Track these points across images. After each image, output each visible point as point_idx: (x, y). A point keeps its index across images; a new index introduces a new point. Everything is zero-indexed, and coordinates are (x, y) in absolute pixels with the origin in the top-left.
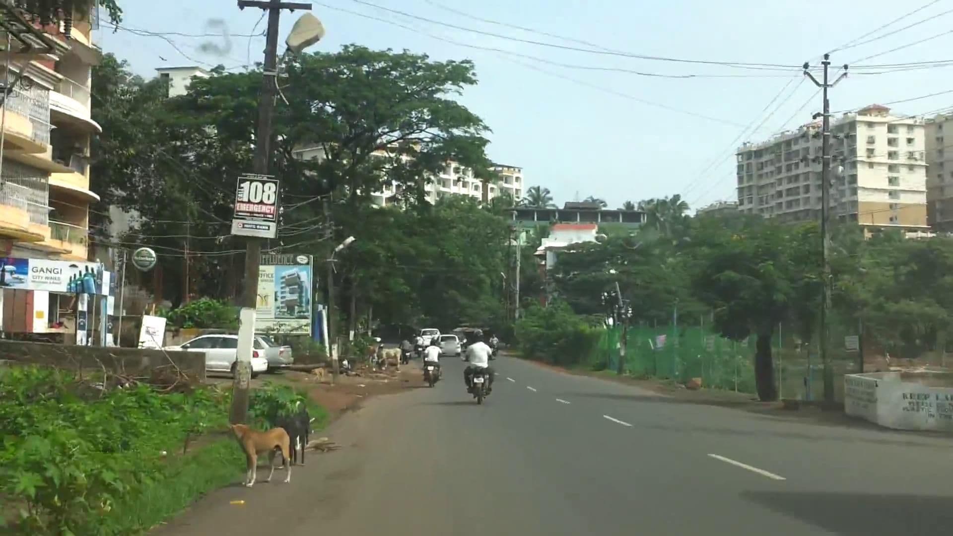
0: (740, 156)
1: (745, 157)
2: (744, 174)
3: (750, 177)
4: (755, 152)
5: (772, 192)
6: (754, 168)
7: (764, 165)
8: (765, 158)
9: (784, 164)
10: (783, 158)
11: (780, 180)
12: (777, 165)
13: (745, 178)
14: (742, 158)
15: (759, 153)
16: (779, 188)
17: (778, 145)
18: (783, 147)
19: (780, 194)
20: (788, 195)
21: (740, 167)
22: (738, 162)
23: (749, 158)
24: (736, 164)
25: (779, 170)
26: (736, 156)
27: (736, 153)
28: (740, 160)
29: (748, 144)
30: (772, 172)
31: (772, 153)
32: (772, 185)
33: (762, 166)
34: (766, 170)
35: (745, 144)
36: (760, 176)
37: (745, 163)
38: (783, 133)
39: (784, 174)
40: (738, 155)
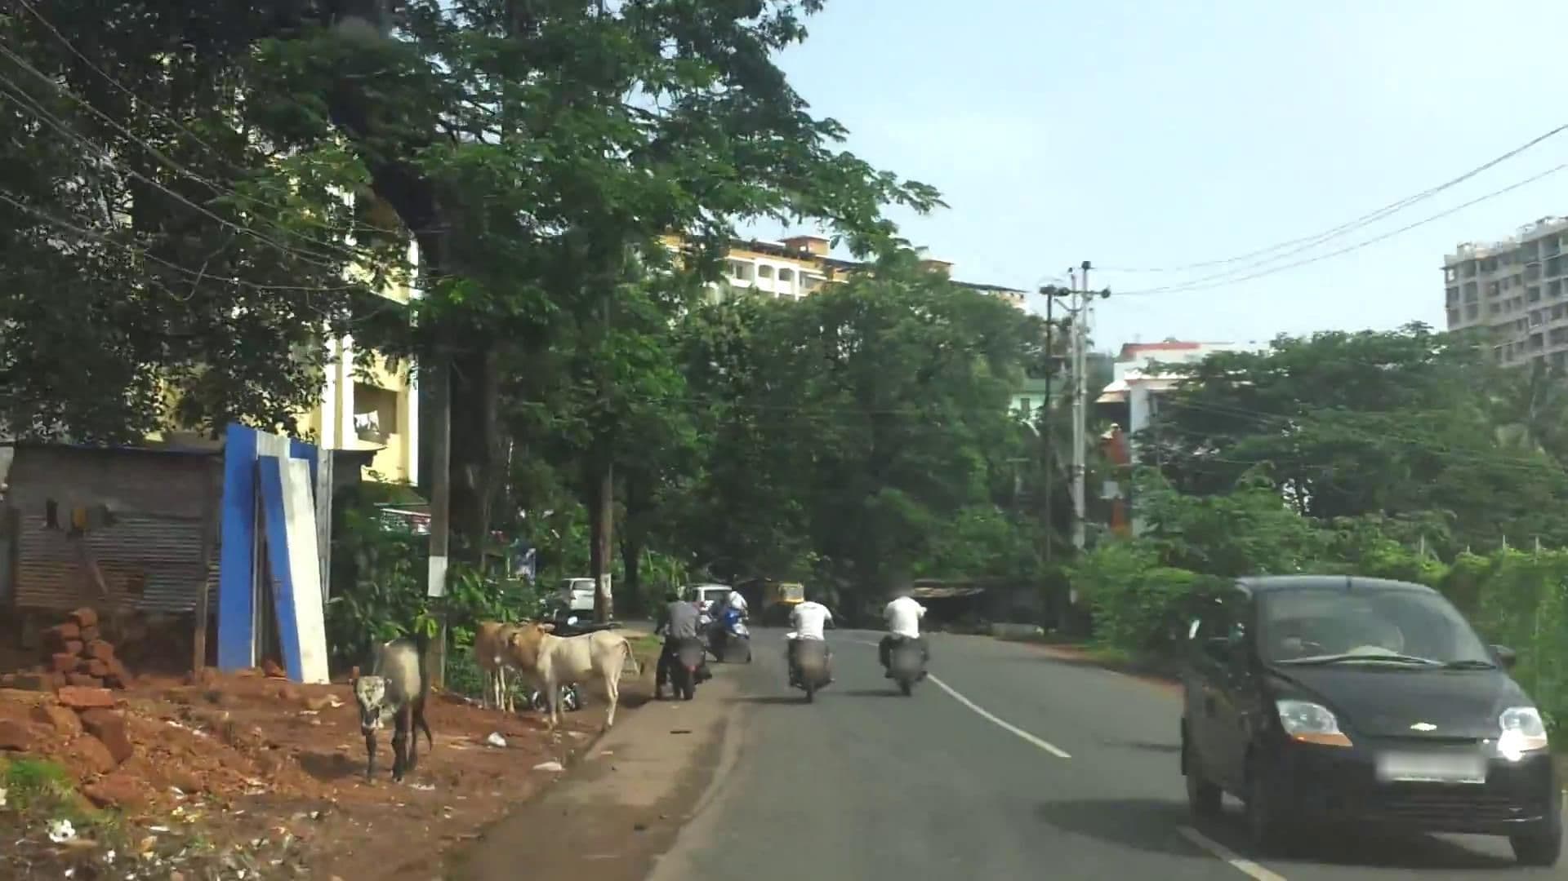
0: (1451, 272)
1: (1461, 272)
2: (1461, 303)
3: (1473, 311)
4: (1483, 262)
5: (1521, 336)
6: (1481, 292)
7: (1501, 285)
8: (1503, 273)
9: (1544, 281)
10: (1543, 268)
11: (1536, 314)
12: (1530, 285)
13: (1463, 315)
14: (1455, 274)
15: (1491, 263)
16: (1536, 329)
17: (1530, 246)
18: (1541, 247)
19: (1537, 339)
20: (1555, 342)
21: (1452, 294)
22: (1447, 281)
23: (1472, 273)
24: (1443, 286)
25: (1534, 295)
26: (1443, 271)
27: (1443, 265)
28: (1451, 278)
29: (1467, 248)
30: (1518, 300)
31: (1517, 262)
32: (1520, 324)
33: (1496, 288)
34: (1506, 295)
35: (1460, 247)
36: (1495, 308)
37: (1461, 282)
38: (1541, 222)
39: (1546, 302)
40: (1446, 269)
